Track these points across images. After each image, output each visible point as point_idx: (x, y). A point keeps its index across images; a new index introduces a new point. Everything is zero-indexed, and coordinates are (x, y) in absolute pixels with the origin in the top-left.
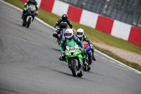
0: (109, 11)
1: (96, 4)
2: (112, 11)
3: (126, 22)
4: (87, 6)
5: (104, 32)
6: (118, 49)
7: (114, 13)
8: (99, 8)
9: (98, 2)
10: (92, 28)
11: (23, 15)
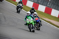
0: (50, 5)
1: (45, 2)
2: (51, 5)
3: (57, 10)
4: (41, 3)
5: (48, 14)
6: (54, 21)
7: (52, 6)
8: (46, 4)
9: (46, 1)
10: (43, 12)
11: (17, 8)
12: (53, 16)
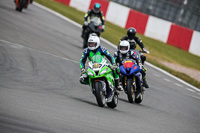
0: (187, 18)
1: (168, 7)
2: (190, 18)
4: (155, 11)
5: (180, 48)
7: (194, 21)
8: (172, 13)
9: (172, 6)
10: (162, 43)
12: (196, 56)
